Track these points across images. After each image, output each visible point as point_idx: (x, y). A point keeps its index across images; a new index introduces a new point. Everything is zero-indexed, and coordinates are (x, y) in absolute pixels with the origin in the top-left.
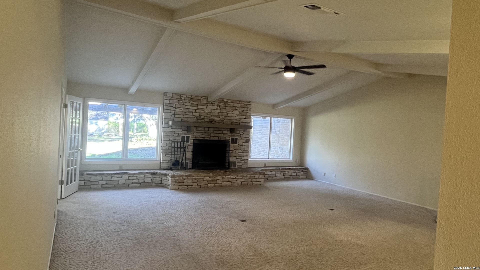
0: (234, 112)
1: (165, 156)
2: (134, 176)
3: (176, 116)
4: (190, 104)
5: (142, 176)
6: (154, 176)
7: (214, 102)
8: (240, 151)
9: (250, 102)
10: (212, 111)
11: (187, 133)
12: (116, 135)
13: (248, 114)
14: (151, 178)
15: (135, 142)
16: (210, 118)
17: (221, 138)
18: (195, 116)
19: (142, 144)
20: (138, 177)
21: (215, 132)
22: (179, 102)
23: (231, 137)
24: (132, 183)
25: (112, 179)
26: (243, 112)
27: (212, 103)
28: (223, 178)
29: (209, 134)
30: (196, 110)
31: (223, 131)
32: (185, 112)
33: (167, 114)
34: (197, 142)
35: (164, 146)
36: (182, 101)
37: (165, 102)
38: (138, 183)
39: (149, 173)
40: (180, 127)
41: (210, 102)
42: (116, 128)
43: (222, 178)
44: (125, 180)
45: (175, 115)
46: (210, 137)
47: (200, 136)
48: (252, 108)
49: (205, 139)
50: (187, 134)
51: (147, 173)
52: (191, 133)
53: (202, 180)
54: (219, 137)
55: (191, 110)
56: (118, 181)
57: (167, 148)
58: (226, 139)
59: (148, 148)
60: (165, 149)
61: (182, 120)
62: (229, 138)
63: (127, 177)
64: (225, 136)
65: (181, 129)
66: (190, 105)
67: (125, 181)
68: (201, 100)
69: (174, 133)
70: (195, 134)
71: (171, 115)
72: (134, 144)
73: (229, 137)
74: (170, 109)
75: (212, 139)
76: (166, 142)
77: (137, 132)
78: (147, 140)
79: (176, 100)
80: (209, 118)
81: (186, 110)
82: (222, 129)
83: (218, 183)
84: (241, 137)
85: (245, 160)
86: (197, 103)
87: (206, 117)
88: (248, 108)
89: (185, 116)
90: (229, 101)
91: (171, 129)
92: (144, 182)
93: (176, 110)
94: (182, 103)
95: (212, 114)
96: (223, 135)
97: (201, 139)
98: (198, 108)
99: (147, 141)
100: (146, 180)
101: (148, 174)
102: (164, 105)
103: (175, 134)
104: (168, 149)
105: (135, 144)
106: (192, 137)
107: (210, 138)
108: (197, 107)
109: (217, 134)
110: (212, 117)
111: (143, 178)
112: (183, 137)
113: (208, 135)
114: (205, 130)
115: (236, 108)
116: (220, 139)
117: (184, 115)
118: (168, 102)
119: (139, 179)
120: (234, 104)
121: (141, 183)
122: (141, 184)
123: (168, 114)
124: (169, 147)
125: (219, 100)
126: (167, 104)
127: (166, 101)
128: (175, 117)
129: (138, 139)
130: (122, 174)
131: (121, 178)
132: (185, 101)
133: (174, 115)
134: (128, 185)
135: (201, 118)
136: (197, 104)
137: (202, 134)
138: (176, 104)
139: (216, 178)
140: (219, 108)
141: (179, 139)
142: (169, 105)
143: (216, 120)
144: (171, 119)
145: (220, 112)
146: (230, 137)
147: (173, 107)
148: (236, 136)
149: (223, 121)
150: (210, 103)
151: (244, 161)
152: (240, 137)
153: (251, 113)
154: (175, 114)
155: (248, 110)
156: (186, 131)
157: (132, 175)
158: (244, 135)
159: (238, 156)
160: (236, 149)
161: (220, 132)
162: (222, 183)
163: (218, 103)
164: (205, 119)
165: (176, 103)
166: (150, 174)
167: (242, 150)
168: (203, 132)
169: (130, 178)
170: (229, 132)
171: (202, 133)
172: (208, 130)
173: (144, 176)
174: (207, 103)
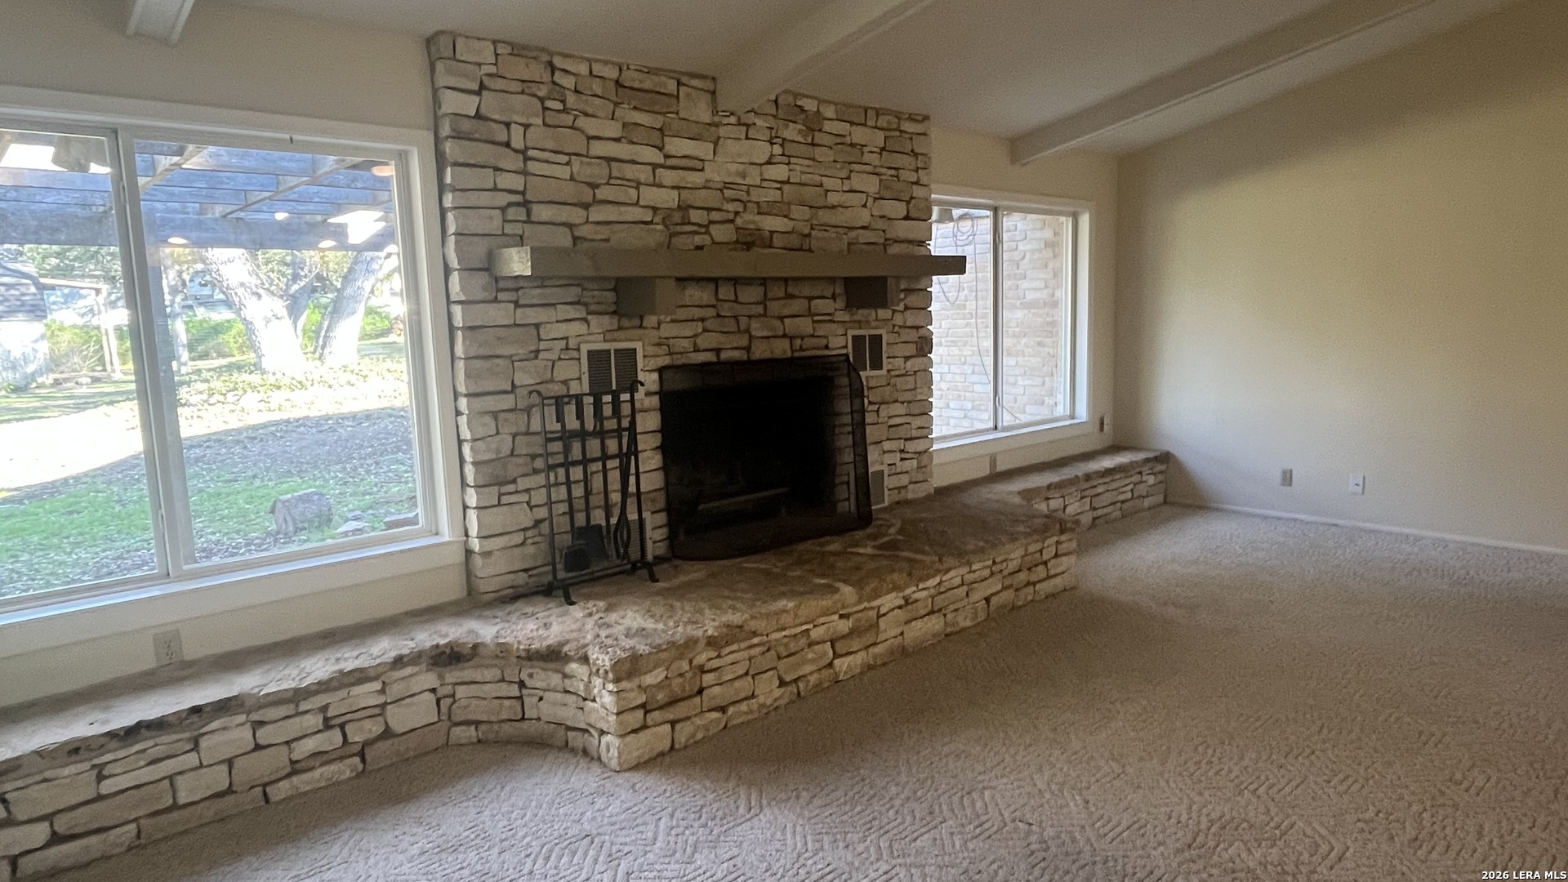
0: (857, 182)
1: (499, 504)
2: (298, 714)
3: (542, 213)
4: (613, 129)
5: (366, 695)
6: (453, 676)
7: (751, 118)
8: (899, 409)
9: (926, 118)
10: (744, 176)
11: (620, 328)
12: (96, 380)
13: (918, 192)
14: (433, 690)
15: (200, 407)
16: (739, 221)
17: (808, 342)
18: (655, 209)
19: (238, 408)
20: (330, 714)
21: (775, 307)
22: (545, 109)
23: (851, 333)
24: (288, 770)
25: (107, 787)
26: (897, 177)
27: (739, 124)
28: (907, 601)
29: (743, 327)
30: (655, 166)
31: (810, 299)
32: (594, 186)
33: (473, 199)
34: (679, 383)
35: (480, 433)
36: (563, 102)
37: (446, 108)
38: (338, 754)
39: (415, 658)
40: (573, 293)
41: (732, 114)
42: (92, 349)
43: (903, 602)
44: (230, 762)
45: (526, 204)
46: (750, 341)
47: (695, 344)
48: (933, 156)
49: (724, 356)
50: (616, 334)
51: (399, 662)
52: (641, 327)
53: (803, 641)
54: (792, 338)
55: (630, 171)
56: (166, 782)
57: (506, 450)
58: (827, 347)
59: (274, 428)
60: (494, 456)
61: (575, 239)
62: (841, 341)
63: (247, 733)
64: (822, 330)
65: (578, 303)
66: (618, 135)
67: (224, 768)
68: (678, 97)
69: (540, 340)
70: (667, 330)
71: (503, 209)
72: (198, 417)
73: (841, 332)
74: (492, 162)
75: (760, 352)
76: (492, 403)
77: (193, 359)
78: (260, 388)
79: (523, 92)
80: (732, 221)
81: (598, 172)
82: (807, 290)
83: (881, 637)
84: (897, 329)
85: (920, 453)
86: (658, 122)
87: (715, 216)
88: (916, 155)
89: (597, 214)
90: (829, 112)
91: (512, 305)
92: (387, 734)
93: (533, 167)
94: (568, 119)
95: (748, 193)
96: (814, 322)
97: (701, 358)
98: (667, 157)
99: (262, 396)
100: (401, 719)
101: (409, 670)
102: (446, 129)
103: (543, 346)
104: (512, 454)
105: (199, 413)
106: (651, 350)
107: (748, 349)
108: (661, 149)
109: (781, 318)
110: (748, 217)
111: (377, 711)
112: (598, 360)
113: (739, 331)
114: (718, 300)
115: (863, 153)
116: (801, 349)
117: (586, 206)
118: (469, 105)
119: (342, 727)
120: (854, 127)
121: (366, 744)
122: (362, 755)
123: (485, 199)
124: (514, 436)
125: (776, 101)
126: (466, 126)
127: (453, 103)
128: (529, 221)
129: (210, 389)
130: (195, 718)
131: (194, 754)
132: (581, 106)
133: (518, 204)
134: (259, 789)
135: (690, 223)
136: (660, 130)
137: (705, 330)
138: (526, 126)
139: (872, 608)
140: (783, 155)
141: (577, 376)
142: (482, 129)
143: (772, 233)
144: (504, 234)
145: (788, 182)
146: (846, 335)
147: (508, 145)
148: (874, 324)
149: (809, 235)
150: (733, 120)
151: (915, 462)
152: (894, 326)
153: (933, 186)
154: (529, 197)
155: (918, 168)
156: (607, 313)
157: (283, 711)
158: (909, 312)
159: (888, 439)
160: (879, 399)
161: (798, 306)
162: (902, 634)
163: (772, 122)
164: (713, 229)
165: (523, 120)
166: (424, 666)
167: (903, 403)
168: (711, 312)
169: (264, 735)
170: (840, 303)
171: (703, 320)
172: (736, 301)
173: (383, 691)
174: (716, 119)
